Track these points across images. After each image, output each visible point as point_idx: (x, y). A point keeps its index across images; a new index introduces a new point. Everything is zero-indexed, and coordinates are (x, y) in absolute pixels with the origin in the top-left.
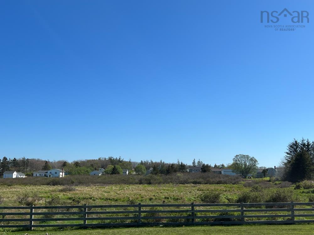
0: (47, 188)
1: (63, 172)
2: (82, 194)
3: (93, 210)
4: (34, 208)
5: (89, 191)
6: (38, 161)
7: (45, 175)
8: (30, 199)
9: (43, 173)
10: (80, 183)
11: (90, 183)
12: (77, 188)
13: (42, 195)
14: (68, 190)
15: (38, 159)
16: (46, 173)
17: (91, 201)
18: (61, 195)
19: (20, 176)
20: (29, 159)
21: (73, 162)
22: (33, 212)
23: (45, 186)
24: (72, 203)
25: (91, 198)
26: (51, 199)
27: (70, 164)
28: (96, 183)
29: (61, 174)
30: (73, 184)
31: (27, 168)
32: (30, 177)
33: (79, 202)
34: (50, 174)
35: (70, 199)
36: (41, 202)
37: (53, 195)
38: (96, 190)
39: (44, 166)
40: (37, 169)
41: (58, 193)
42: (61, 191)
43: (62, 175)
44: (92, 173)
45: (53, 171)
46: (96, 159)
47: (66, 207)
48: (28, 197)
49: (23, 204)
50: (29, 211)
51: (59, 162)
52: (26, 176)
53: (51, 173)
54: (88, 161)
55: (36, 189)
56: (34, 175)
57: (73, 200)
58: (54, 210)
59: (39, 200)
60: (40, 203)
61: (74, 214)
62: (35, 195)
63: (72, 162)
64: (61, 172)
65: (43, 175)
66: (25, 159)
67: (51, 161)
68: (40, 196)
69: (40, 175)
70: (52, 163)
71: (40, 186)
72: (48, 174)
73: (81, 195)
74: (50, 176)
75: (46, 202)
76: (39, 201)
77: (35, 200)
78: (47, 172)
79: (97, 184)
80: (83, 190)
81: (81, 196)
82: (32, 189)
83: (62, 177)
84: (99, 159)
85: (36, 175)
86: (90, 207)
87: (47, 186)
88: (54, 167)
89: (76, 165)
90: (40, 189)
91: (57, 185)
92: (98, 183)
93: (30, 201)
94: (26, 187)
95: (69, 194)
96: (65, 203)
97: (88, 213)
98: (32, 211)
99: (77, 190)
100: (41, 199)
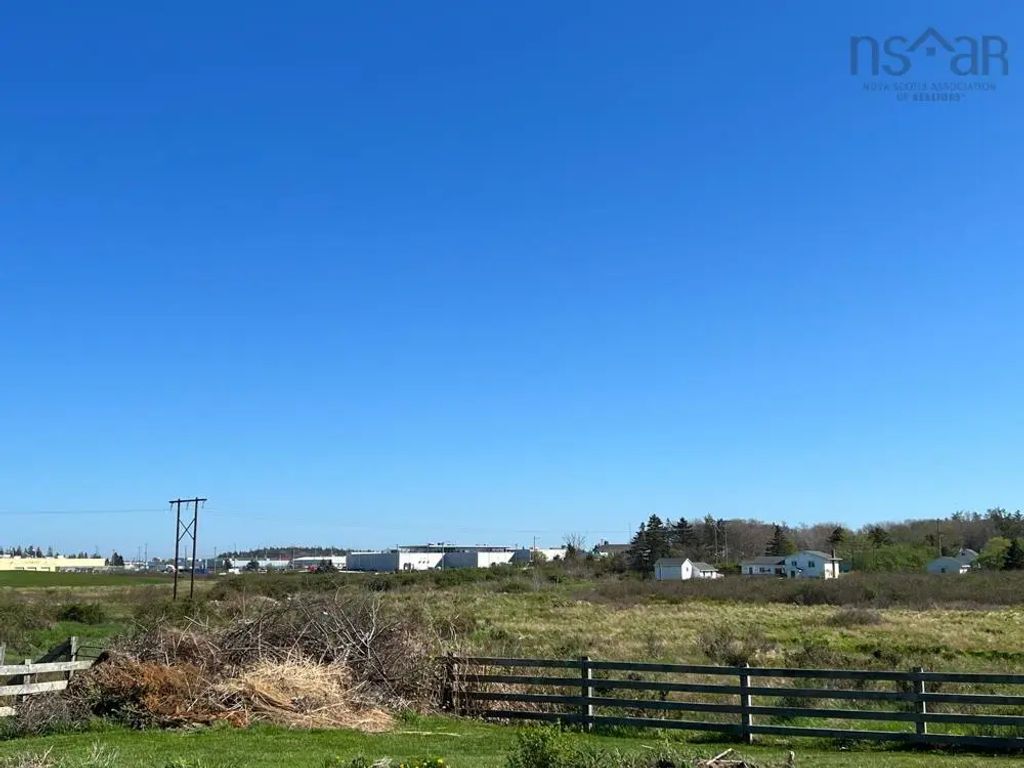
0: (788, 613)
1: (833, 562)
2: (906, 636)
3: (946, 689)
4: (751, 672)
5: (927, 624)
6: (753, 525)
7: (778, 572)
8: (738, 646)
9: (771, 563)
10: (895, 599)
11: (930, 600)
12: (885, 615)
13: (774, 636)
14: (855, 622)
15: (753, 521)
16: (780, 564)
17: (938, 658)
18: (833, 637)
19: (702, 575)
20: (724, 519)
21: (865, 528)
22: (749, 685)
23: (780, 606)
24: (873, 664)
25: (937, 651)
26: (802, 649)
27: (854, 537)
28: (950, 600)
29: (828, 567)
30: (873, 601)
31: (722, 550)
32: (734, 577)
33: (894, 661)
34: (795, 569)
35: (864, 649)
36: (772, 654)
37: (807, 634)
38: (954, 623)
39: (772, 543)
40: (751, 553)
41: (824, 628)
42: (834, 622)
43: (831, 570)
44: (935, 565)
45: (802, 559)
46: (942, 518)
47: (854, 675)
48: (731, 638)
49: (719, 659)
50: (736, 680)
51: (819, 530)
52: (719, 575)
53: (795, 563)
54: (917, 526)
55: (754, 613)
56: (745, 570)
57: (877, 655)
58: (814, 684)
59: (765, 650)
60: (769, 660)
61: (880, 699)
62: (753, 633)
63: (861, 527)
64: (827, 561)
65: (773, 572)
66: (712, 521)
67: (791, 526)
68: (768, 635)
69: (762, 570)
70: (795, 531)
71: (764, 607)
72: (788, 568)
73: (903, 636)
74: (793, 573)
75: (787, 655)
76: (765, 652)
77: (753, 650)
78: (783, 563)
79: (956, 604)
80: (909, 623)
81: (902, 642)
82: (743, 613)
83: (831, 577)
84: (955, 517)
85: (751, 569)
86: (936, 680)
87: (788, 606)
88: (803, 547)
89: (876, 536)
90: (765, 613)
91: (819, 604)
92: (957, 599)
93: (737, 653)
94: (724, 606)
95: (861, 635)
96: (848, 661)
97: (928, 698)
98: (744, 681)
99: (887, 621)
100: (773, 648)
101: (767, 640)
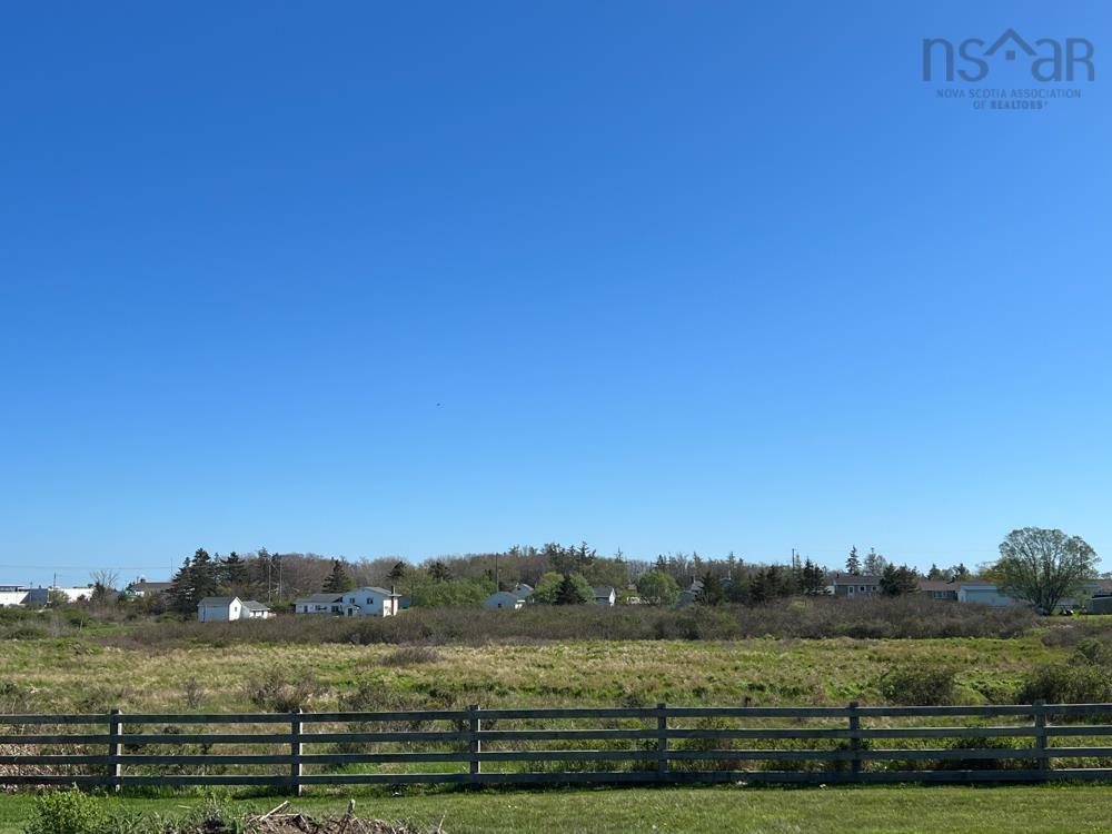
0: (343, 654)
1: (392, 598)
2: (462, 674)
3: (500, 726)
4: (305, 718)
5: (482, 661)
6: (310, 560)
7: (335, 610)
8: (289, 691)
9: (327, 601)
10: (453, 635)
11: (486, 636)
12: (443, 652)
13: (328, 678)
14: (412, 661)
15: (311, 555)
16: (337, 601)
17: (492, 695)
18: (390, 676)
19: (252, 614)
20: (280, 554)
21: (426, 562)
22: (301, 733)
23: (335, 646)
24: (429, 704)
25: (491, 688)
26: (357, 691)
27: (414, 572)
28: (504, 636)
29: (387, 603)
30: (430, 638)
31: (276, 587)
32: (287, 616)
33: (450, 699)
34: (352, 607)
35: (420, 688)
36: (325, 698)
37: (363, 675)
38: (508, 659)
39: (329, 579)
40: (307, 590)
41: (379, 668)
42: (391, 662)
43: (389, 607)
44: (490, 601)
45: (360, 595)
46: (501, 553)
47: (410, 716)
48: (282, 683)
49: (267, 706)
50: (287, 728)
51: (379, 564)
52: (271, 614)
53: (353, 601)
54: (476, 560)
55: (307, 655)
56: (300, 609)
57: (433, 694)
58: (369, 727)
59: (318, 694)
60: (323, 704)
61: (435, 740)
62: (306, 677)
63: (422, 562)
64: (386, 597)
65: (329, 609)
66: (266, 555)
67: (351, 560)
68: (322, 678)
69: (318, 608)
70: (354, 566)
71: (318, 647)
72: (345, 606)
73: (458, 674)
74: (350, 611)
75: (341, 698)
76: (318, 697)
77: (306, 694)
78: (341, 600)
79: (510, 639)
80: (465, 660)
81: (458, 680)
82: (295, 655)
83: (389, 614)
84: (513, 552)
85: (306, 607)
86: (491, 717)
87: (344, 646)
88: (362, 583)
89: (437, 572)
90: (318, 655)
91: (375, 643)
92: (512, 634)
93: (287, 698)
94: (275, 649)
95: (418, 674)
96: (402, 702)
97: (484, 737)
98: (296, 728)
99: (444, 659)
100: (326, 691)
101: (319, 684)
